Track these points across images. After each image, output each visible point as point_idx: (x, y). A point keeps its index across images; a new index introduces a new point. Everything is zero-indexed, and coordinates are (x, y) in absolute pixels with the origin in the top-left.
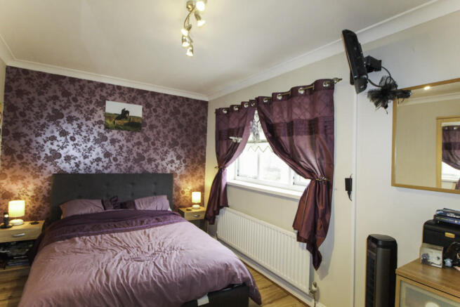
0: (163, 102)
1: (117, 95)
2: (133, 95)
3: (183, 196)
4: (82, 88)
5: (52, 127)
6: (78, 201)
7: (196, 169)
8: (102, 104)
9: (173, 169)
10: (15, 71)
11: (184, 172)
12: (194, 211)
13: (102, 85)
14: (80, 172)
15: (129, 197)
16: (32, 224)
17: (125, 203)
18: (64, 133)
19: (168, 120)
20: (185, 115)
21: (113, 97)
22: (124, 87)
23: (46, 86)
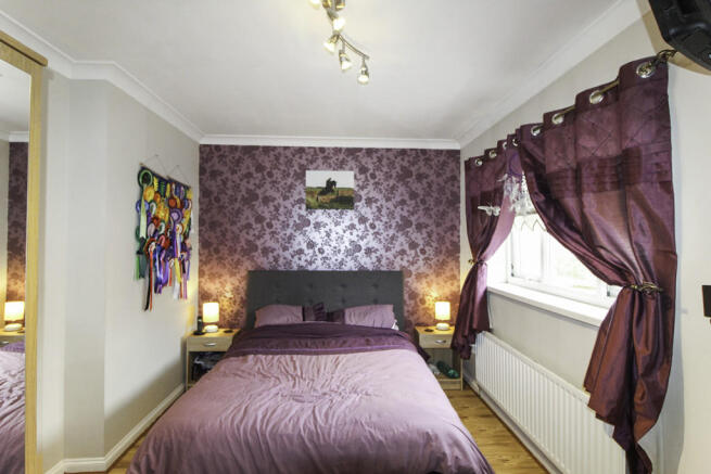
0: (385, 161)
1: (320, 161)
2: (341, 157)
3: (422, 307)
4: (277, 158)
5: (247, 212)
6: (275, 306)
7: (443, 264)
8: (301, 176)
9: (405, 263)
10: (208, 149)
11: (423, 269)
12: (437, 332)
13: (301, 150)
14: (280, 269)
15: (340, 305)
16: (226, 332)
17: (332, 313)
18: (260, 219)
19: (393, 188)
20: (420, 177)
21: (315, 165)
22: (329, 148)
23: (238, 162)
